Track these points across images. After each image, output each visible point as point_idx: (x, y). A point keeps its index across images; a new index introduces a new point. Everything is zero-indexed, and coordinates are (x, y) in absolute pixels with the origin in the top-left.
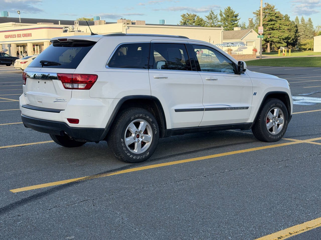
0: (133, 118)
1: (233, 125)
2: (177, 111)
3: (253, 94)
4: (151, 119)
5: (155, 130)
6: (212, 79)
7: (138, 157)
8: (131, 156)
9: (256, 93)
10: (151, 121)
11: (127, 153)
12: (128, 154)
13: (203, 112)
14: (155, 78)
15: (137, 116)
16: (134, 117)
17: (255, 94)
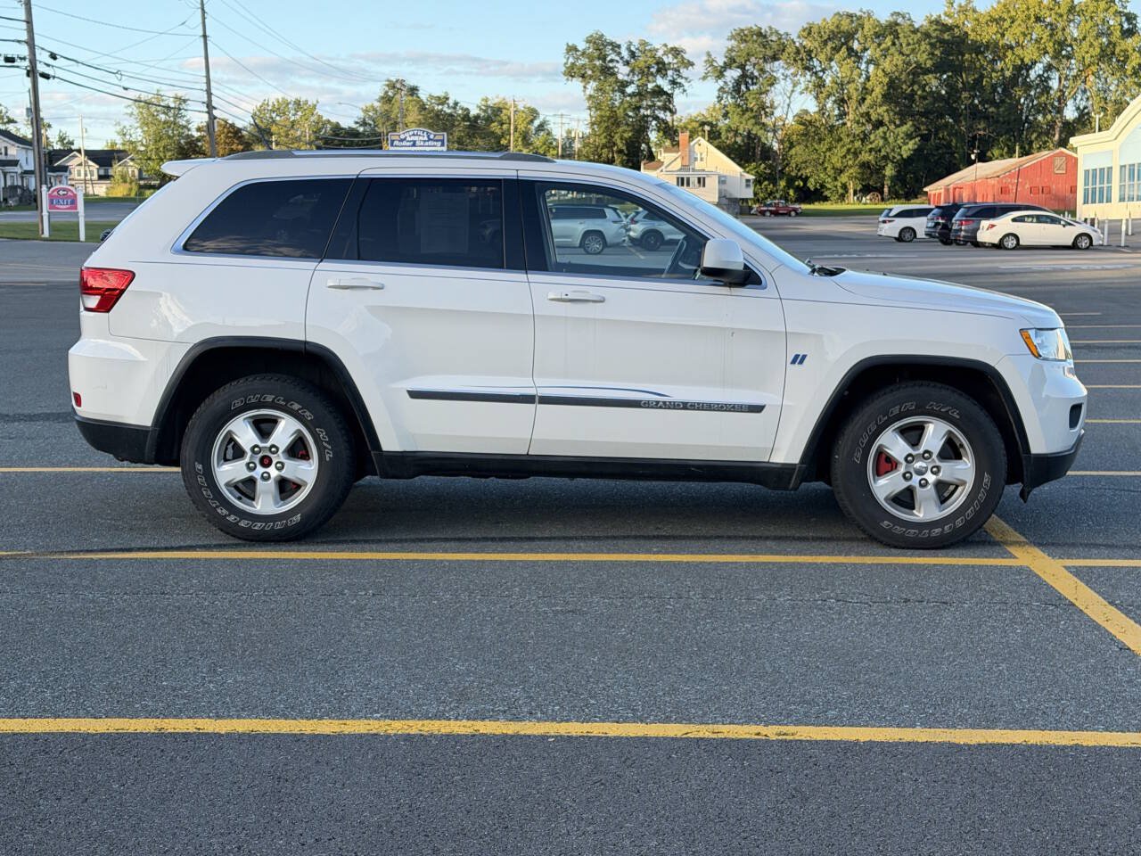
0: (237, 405)
1: (699, 467)
2: (415, 395)
3: (790, 359)
4: (308, 413)
5: (325, 448)
6: (570, 297)
7: (259, 524)
8: (232, 518)
9: (804, 357)
10: (309, 418)
11: (217, 507)
12: (219, 511)
13: (531, 406)
14: (330, 287)
15: (253, 401)
16: (242, 402)
17: (799, 360)
